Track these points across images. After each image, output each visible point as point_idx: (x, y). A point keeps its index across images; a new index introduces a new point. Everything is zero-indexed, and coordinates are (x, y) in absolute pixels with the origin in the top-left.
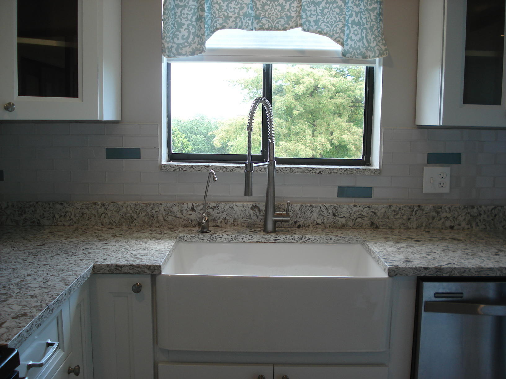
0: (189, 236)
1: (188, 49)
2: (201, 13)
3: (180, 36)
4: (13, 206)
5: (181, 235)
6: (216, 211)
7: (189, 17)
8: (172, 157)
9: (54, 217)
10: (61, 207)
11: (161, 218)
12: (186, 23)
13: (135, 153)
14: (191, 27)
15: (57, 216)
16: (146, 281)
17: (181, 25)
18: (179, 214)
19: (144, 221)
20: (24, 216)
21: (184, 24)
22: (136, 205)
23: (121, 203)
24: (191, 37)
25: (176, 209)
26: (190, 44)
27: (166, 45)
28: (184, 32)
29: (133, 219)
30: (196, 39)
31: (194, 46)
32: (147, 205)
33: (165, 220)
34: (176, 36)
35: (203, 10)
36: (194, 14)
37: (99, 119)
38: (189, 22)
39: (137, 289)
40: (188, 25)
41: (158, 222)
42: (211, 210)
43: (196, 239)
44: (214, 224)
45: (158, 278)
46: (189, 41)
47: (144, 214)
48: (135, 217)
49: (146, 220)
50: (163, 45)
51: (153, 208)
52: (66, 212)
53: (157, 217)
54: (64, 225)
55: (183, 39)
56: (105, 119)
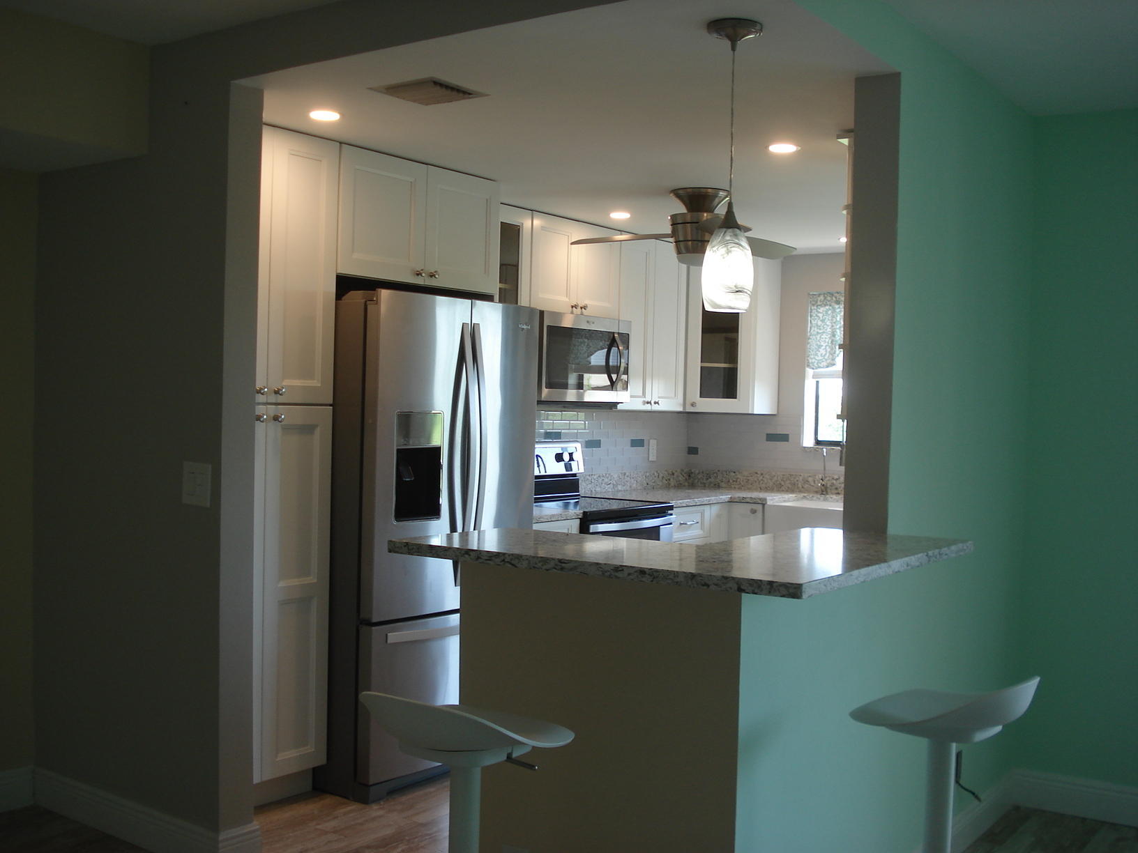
0: (811, 496)
1: (825, 364)
2: (833, 338)
3: (819, 354)
4: (703, 472)
5: (806, 495)
6: (838, 481)
7: (827, 340)
8: (818, 442)
9: (729, 481)
10: (734, 474)
11: (800, 486)
12: (824, 345)
13: (784, 438)
14: (827, 347)
15: (731, 481)
16: (759, 507)
17: (820, 346)
18: (812, 484)
19: (788, 488)
20: (710, 480)
21: (822, 346)
22: (783, 475)
23: (774, 474)
24: (828, 354)
25: (810, 479)
26: (826, 360)
27: (810, 361)
28: (822, 351)
29: (781, 486)
30: (831, 356)
31: (828, 361)
32: (791, 475)
33: (803, 487)
34: (816, 355)
35: (834, 336)
36: (830, 338)
37: (750, 412)
38: (826, 344)
39: (754, 512)
40: (826, 346)
41: (798, 488)
42: (834, 481)
43: (815, 498)
44: (837, 492)
45: (766, 506)
46: (826, 357)
47: (789, 482)
48: (783, 483)
49: (790, 486)
50: (807, 362)
51: (795, 478)
52: (738, 478)
53: (798, 484)
54: (735, 488)
55: (821, 356)
56: (755, 413)
